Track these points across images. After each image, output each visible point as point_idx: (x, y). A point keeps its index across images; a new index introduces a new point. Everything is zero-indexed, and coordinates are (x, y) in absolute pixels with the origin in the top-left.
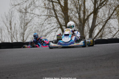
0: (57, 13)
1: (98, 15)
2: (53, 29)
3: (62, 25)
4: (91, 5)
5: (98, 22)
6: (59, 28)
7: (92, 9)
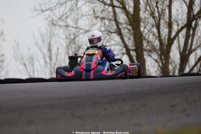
0: (120, 27)
1: (197, 32)
3: (131, 48)
4: (182, 12)
5: (197, 44)
6: (124, 54)
7: (185, 20)
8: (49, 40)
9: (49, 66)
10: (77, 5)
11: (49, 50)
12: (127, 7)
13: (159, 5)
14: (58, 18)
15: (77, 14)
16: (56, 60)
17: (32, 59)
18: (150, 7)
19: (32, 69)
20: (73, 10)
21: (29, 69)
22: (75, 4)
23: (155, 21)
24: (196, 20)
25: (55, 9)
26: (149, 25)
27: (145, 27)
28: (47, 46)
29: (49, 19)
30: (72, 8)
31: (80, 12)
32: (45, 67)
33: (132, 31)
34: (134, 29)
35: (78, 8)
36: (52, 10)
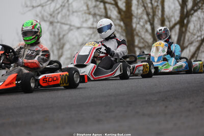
4: (175, 8)
5: (188, 40)
13: (153, 2)
14: (48, 14)
15: (68, 10)
20: (64, 6)
23: (149, 18)
25: (46, 5)
29: (40, 15)
30: (63, 4)
31: (70, 8)
33: (124, 28)
35: (69, 4)
36: (43, 6)
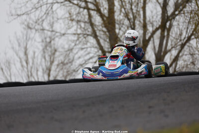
0: (96, 29)
1: (172, 33)
2: (89, 59)
4: (156, 13)
7: (159, 21)
8: (25, 44)
9: (25, 69)
10: (52, 8)
11: (26, 54)
12: (102, 9)
13: (133, 7)
14: (33, 21)
15: (53, 18)
16: (33, 63)
17: (9, 63)
18: (125, 9)
19: (9, 74)
20: (48, 14)
21: (6, 73)
22: (50, 8)
23: (130, 23)
24: (171, 20)
25: (31, 13)
26: (124, 26)
27: (120, 29)
28: (23, 50)
29: (26, 23)
30: (47, 12)
31: (55, 16)
32: (22, 71)
33: (107, 33)
34: (109, 31)
35: (53, 12)
36: (28, 14)
